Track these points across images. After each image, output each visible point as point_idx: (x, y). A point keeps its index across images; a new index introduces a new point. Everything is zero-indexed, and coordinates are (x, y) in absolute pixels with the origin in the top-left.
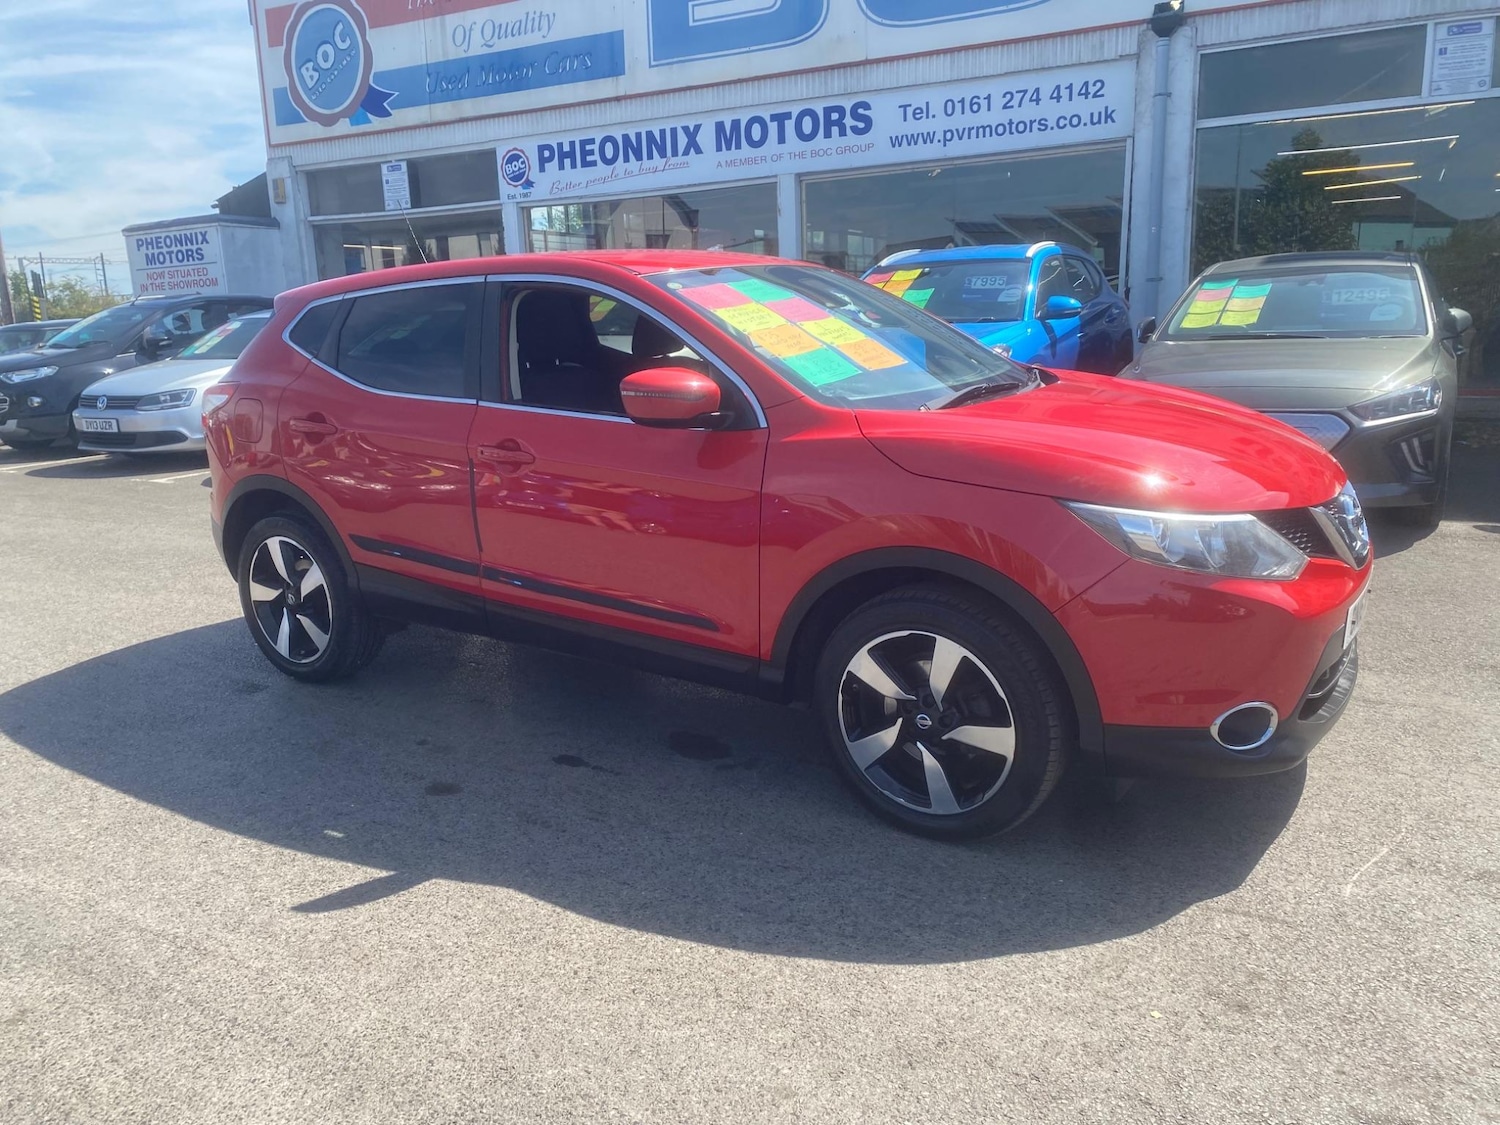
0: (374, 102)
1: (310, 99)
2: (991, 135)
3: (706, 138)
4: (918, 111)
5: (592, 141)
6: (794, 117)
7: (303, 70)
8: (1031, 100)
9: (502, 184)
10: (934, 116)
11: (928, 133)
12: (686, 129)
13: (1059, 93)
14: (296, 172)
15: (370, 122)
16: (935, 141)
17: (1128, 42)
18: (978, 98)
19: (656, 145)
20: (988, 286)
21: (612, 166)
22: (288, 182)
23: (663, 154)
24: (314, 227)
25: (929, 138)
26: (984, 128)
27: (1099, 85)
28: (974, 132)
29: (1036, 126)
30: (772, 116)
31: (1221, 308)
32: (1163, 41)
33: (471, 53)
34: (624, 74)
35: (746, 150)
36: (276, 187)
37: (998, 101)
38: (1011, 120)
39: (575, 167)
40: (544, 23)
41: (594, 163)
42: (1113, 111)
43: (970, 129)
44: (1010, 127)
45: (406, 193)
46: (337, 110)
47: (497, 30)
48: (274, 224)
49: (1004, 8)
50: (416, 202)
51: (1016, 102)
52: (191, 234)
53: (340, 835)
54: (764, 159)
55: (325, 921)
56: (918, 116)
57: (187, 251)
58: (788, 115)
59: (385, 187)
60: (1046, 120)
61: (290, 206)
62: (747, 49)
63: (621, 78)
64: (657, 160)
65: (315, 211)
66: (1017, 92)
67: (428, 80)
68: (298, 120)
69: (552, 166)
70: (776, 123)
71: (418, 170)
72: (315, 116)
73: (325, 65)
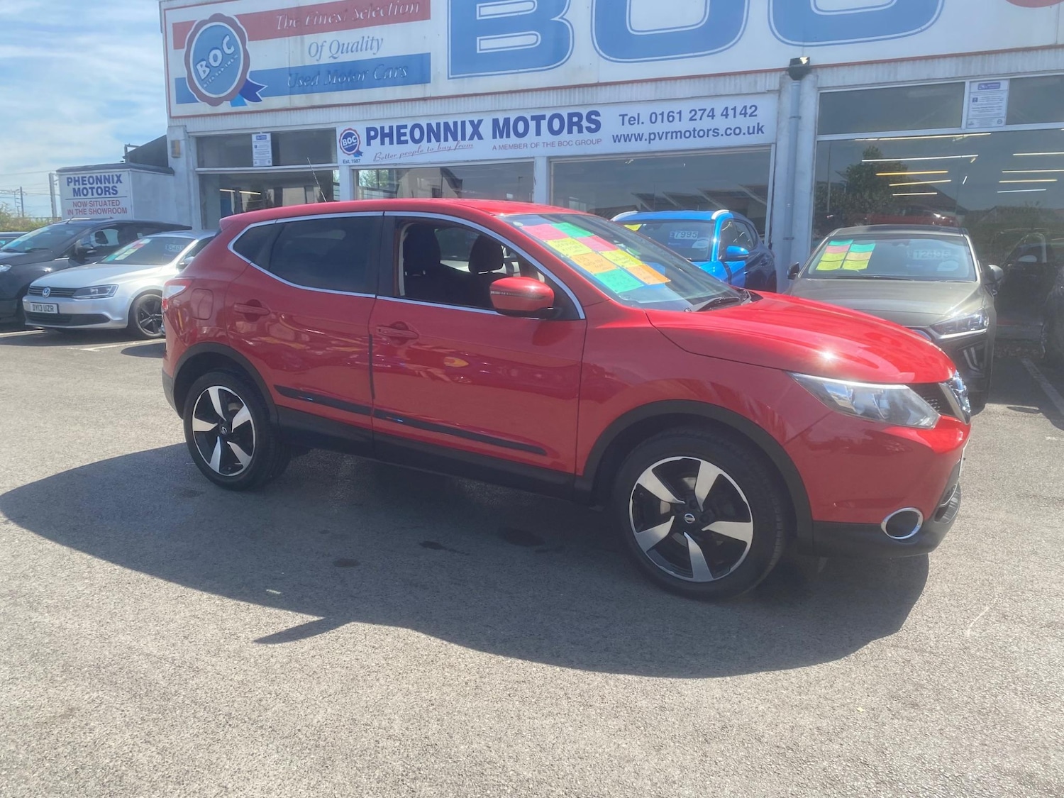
0: (249, 91)
1: (202, 87)
2: (681, 138)
3: (486, 129)
4: (632, 119)
5: (405, 127)
6: (547, 118)
7: (198, 67)
8: (708, 116)
9: (339, 152)
10: (643, 123)
11: (639, 134)
12: (472, 122)
13: (727, 112)
14: (189, 137)
15: (245, 105)
16: (643, 139)
17: (773, 82)
18: (673, 112)
19: (452, 132)
20: (686, 238)
21: (418, 145)
22: (183, 144)
23: (455, 139)
24: (200, 175)
25: (639, 137)
26: (677, 133)
27: (753, 108)
28: (669, 135)
29: (711, 133)
30: (532, 116)
31: (843, 258)
32: (796, 83)
33: (322, 62)
34: (430, 82)
35: (513, 139)
36: (173, 146)
37: (686, 116)
38: (694, 128)
39: (393, 144)
40: (375, 44)
41: (406, 142)
42: (763, 126)
43: (667, 133)
44: (694, 133)
45: (269, 155)
46: (222, 95)
47: (341, 48)
48: (171, 172)
49: (692, 54)
50: (276, 161)
51: (698, 117)
52: (109, 176)
53: (279, 593)
54: (526, 146)
55: (281, 650)
56: (632, 122)
57: (105, 187)
58: (543, 117)
59: (254, 150)
60: (718, 130)
61: (183, 160)
62: (516, 71)
63: (428, 84)
64: (451, 142)
65: (201, 164)
66: (699, 110)
67: (289, 78)
68: (191, 100)
69: (376, 142)
70: (535, 122)
71: (279, 140)
72: (205, 99)
73: (215, 64)
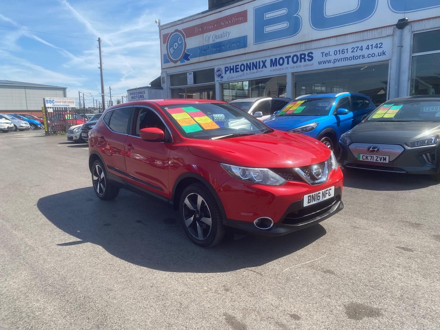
0: (186, 57)
1: (171, 56)
2: (348, 60)
3: (268, 64)
4: (327, 54)
5: (238, 65)
6: (292, 57)
7: (170, 49)
8: (360, 50)
9: (216, 77)
10: (331, 55)
11: (329, 60)
12: (262, 61)
13: (368, 47)
14: (168, 75)
15: (185, 62)
16: (331, 62)
17: (390, 31)
18: (344, 50)
19: (255, 66)
20: (323, 105)
21: (243, 72)
22: (165, 78)
23: (256, 68)
24: (171, 89)
25: (329, 62)
26: (346, 58)
27: (381, 44)
28: (343, 59)
29: (361, 57)
30: (286, 57)
31: (385, 112)
32: (400, 30)
33: (209, 43)
35: (278, 66)
36: (162, 79)
37: (350, 50)
38: (354, 56)
39: (234, 72)
40: (228, 35)
41: (238, 71)
42: (385, 52)
43: (341, 59)
44: (354, 58)
45: (193, 80)
46: (178, 59)
47: (216, 37)
48: (162, 88)
49: (352, 23)
50: (195, 82)
51: (355, 50)
54: (283, 69)
56: (326, 55)
57: (140, 95)
58: (290, 57)
59: (188, 79)
60: (364, 55)
61: (165, 84)
62: (279, 39)
63: (246, 48)
64: (255, 70)
65: (172, 85)
66: (356, 47)
67: (199, 51)
68: (168, 62)
69: (228, 72)
70: (287, 59)
71: (196, 74)
72: (172, 61)
73: (175, 48)
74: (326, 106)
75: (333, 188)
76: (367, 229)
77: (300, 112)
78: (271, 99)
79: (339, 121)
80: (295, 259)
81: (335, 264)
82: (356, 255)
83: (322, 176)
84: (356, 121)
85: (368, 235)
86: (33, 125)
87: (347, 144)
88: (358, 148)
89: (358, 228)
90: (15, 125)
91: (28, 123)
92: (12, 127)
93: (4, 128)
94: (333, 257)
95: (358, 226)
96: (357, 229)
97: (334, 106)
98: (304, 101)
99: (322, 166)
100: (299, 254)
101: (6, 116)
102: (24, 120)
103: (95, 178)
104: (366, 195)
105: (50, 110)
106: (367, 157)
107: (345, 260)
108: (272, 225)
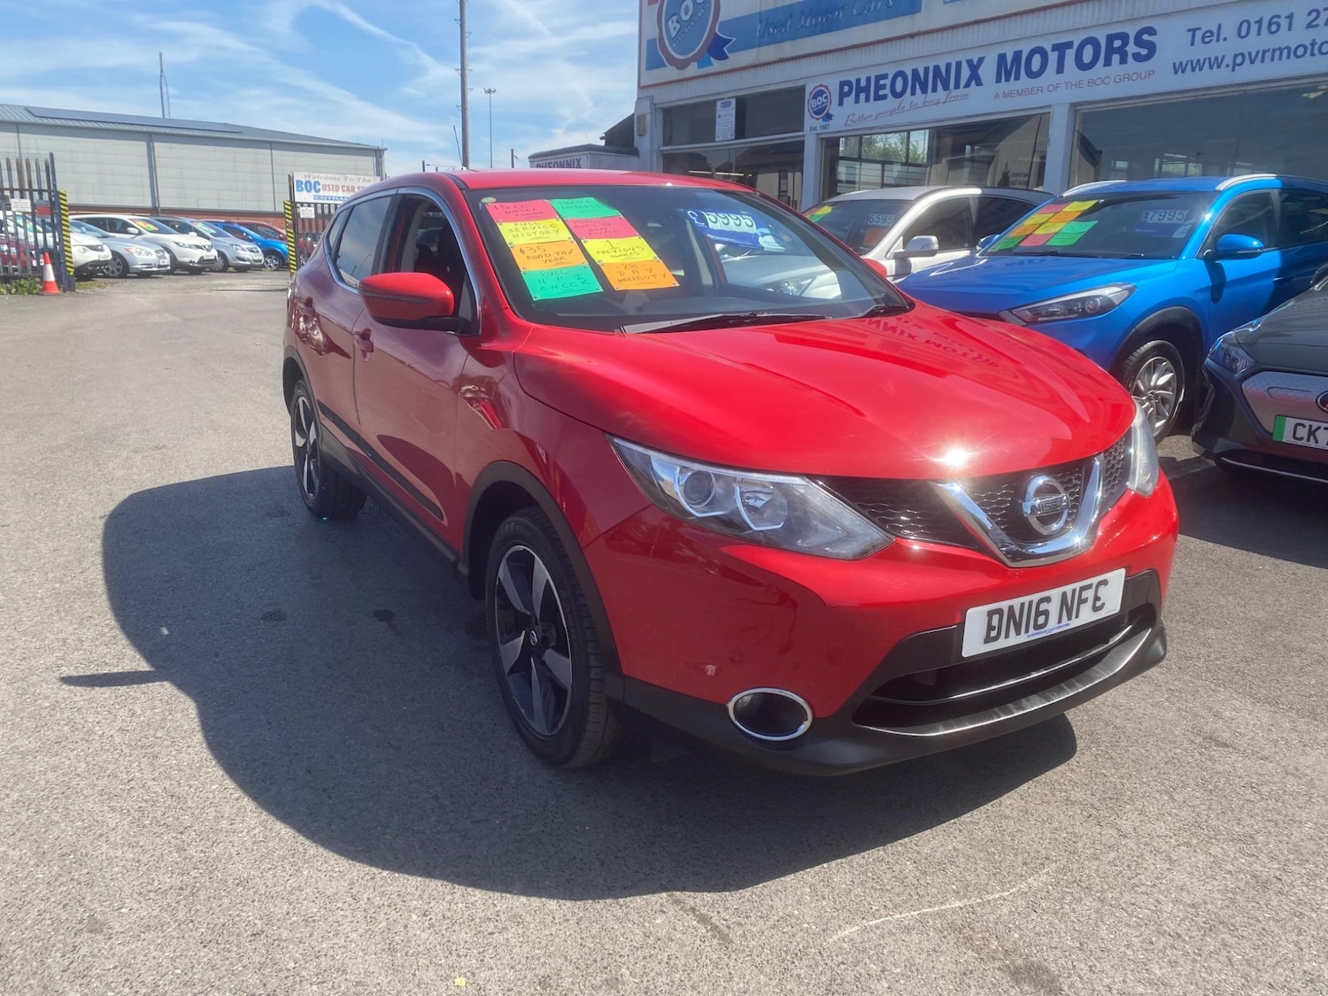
0: (717, 48)
1: (671, 47)
2: (1288, 57)
3: (988, 71)
4: (1208, 34)
5: (885, 77)
6: (1076, 46)
7: (670, 23)
10: (1225, 39)
11: (1216, 58)
12: (970, 62)
14: (656, 110)
15: (711, 64)
16: (1223, 65)
18: (1279, 17)
19: (942, 78)
20: (1166, 221)
21: (899, 100)
22: (648, 118)
23: (946, 88)
24: (663, 153)
25: (1217, 63)
26: (1281, 50)
30: (1053, 45)
34: (920, 11)
35: (1025, 81)
36: (638, 123)
37: (1301, 20)
38: (1314, 40)
39: (870, 101)
41: (884, 97)
43: (1264, 52)
44: (1313, 48)
45: (733, 126)
46: (690, 55)
48: (635, 152)
50: (740, 132)
51: (1321, 20)
54: (1040, 89)
56: (1207, 40)
58: (1069, 45)
59: (718, 121)
61: (647, 138)
63: (917, 15)
64: (941, 93)
65: (667, 142)
66: (1325, 9)
67: (759, 26)
68: (660, 64)
69: (849, 101)
70: (1056, 53)
71: (743, 106)
72: (673, 61)
73: (685, 18)
74: (1174, 224)
75: (1117, 577)
76: (1266, 753)
77: (1072, 242)
78: (977, 191)
79: (1219, 283)
80: (902, 876)
81: (1076, 935)
82: (1184, 894)
83: (1066, 523)
84: (1288, 286)
85: (1265, 789)
86: (273, 257)
87: (1236, 373)
88: (1282, 392)
89: (1225, 745)
90: (221, 254)
91: (259, 249)
92: (213, 258)
93: (191, 262)
94: (1076, 890)
95: (1226, 736)
96: (1216, 752)
97: (1207, 227)
98: (1091, 203)
99: (1078, 478)
100: (926, 850)
101: (200, 226)
102: (250, 241)
103: (300, 442)
104: (1287, 585)
105: (307, 213)
106: (1312, 433)
107: (1130, 915)
108: (803, 728)
